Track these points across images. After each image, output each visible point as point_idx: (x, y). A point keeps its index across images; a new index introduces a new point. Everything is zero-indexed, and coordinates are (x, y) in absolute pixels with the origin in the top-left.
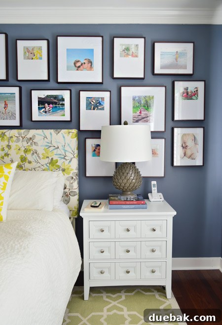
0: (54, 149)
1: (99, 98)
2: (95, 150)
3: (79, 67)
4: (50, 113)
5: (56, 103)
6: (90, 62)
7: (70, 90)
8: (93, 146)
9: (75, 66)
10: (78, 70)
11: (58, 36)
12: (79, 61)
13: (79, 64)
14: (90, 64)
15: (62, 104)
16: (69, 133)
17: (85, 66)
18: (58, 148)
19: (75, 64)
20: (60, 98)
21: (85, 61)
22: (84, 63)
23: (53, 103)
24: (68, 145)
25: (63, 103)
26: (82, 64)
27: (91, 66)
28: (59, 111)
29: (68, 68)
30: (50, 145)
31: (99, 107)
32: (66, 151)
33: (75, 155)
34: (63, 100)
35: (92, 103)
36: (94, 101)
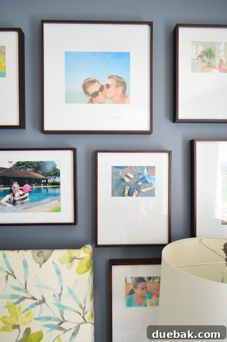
0: (32, 306)
1: (142, 168)
2: (132, 292)
3: (95, 95)
4: (25, 206)
5: (38, 181)
6: (122, 84)
7: (74, 150)
8: (130, 281)
9: (86, 93)
10: (91, 101)
11: (43, 22)
12: (94, 81)
13: (94, 88)
14: (121, 88)
15: (53, 184)
16: (72, 260)
17: (110, 92)
18: (43, 301)
19: (85, 87)
20: (49, 168)
21: (109, 82)
22: (108, 86)
23: (31, 181)
24: (70, 291)
25: (57, 180)
26: (102, 89)
27: (124, 92)
28: (46, 200)
29: (70, 98)
30: (23, 294)
31: (144, 190)
32: (64, 307)
33: (87, 316)
34: (57, 173)
35: (127, 180)
36: (131, 176)
